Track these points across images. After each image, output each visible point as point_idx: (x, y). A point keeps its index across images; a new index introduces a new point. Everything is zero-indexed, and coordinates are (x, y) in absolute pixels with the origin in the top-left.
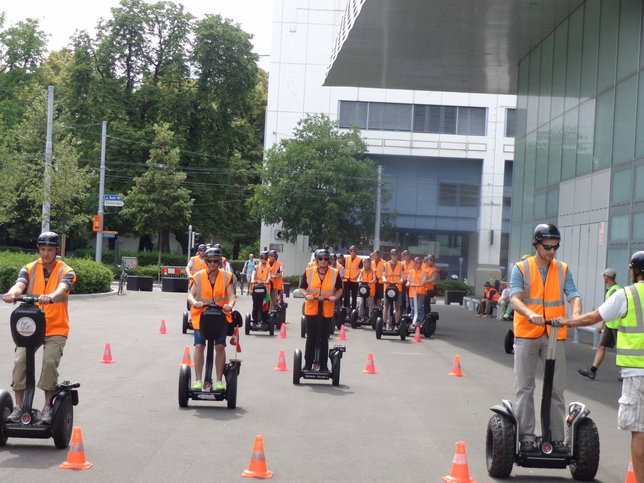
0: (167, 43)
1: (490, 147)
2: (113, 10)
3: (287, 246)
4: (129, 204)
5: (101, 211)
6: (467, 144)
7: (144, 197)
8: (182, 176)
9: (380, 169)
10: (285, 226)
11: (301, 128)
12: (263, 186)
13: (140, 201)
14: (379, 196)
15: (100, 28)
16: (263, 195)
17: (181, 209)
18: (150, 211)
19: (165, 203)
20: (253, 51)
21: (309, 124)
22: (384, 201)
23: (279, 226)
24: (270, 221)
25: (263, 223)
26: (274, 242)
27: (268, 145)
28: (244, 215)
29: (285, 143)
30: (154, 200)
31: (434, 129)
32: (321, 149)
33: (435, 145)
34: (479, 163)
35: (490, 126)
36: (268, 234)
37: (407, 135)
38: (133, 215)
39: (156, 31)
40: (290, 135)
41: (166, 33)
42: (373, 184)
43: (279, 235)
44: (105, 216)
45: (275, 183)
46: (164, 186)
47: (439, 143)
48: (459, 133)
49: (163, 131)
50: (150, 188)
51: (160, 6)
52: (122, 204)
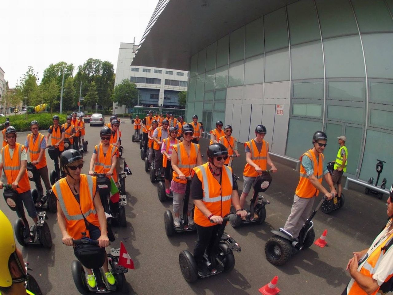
0: (97, 67)
1: (162, 86)
2: (87, 61)
3: (119, 108)
4: (85, 99)
5: (80, 101)
6: (157, 86)
7: (88, 97)
8: (97, 93)
9: (139, 90)
10: (118, 103)
11: (122, 81)
12: (114, 94)
13: (88, 98)
14: (139, 96)
15: (84, 64)
16: (114, 96)
17: (96, 100)
18: (89, 101)
19: (93, 99)
20: (113, 68)
21: (124, 81)
22: (140, 98)
23: (117, 103)
24: (115, 102)
25: (114, 103)
26: (116, 107)
27: (115, 85)
28: (110, 101)
29: (119, 85)
30: (90, 98)
31: (150, 83)
32: (126, 86)
33: (150, 86)
34: (159, 90)
35: (161, 83)
36: (115, 105)
37: (144, 84)
38: (86, 102)
39: (95, 65)
40: (120, 83)
41: (97, 65)
42: (138, 94)
43: (117, 105)
44: (81, 102)
45: (116, 94)
46: (93, 95)
47: (151, 86)
48: (155, 84)
49: (93, 83)
50: (90, 95)
51: (96, 60)
52: (84, 99)
